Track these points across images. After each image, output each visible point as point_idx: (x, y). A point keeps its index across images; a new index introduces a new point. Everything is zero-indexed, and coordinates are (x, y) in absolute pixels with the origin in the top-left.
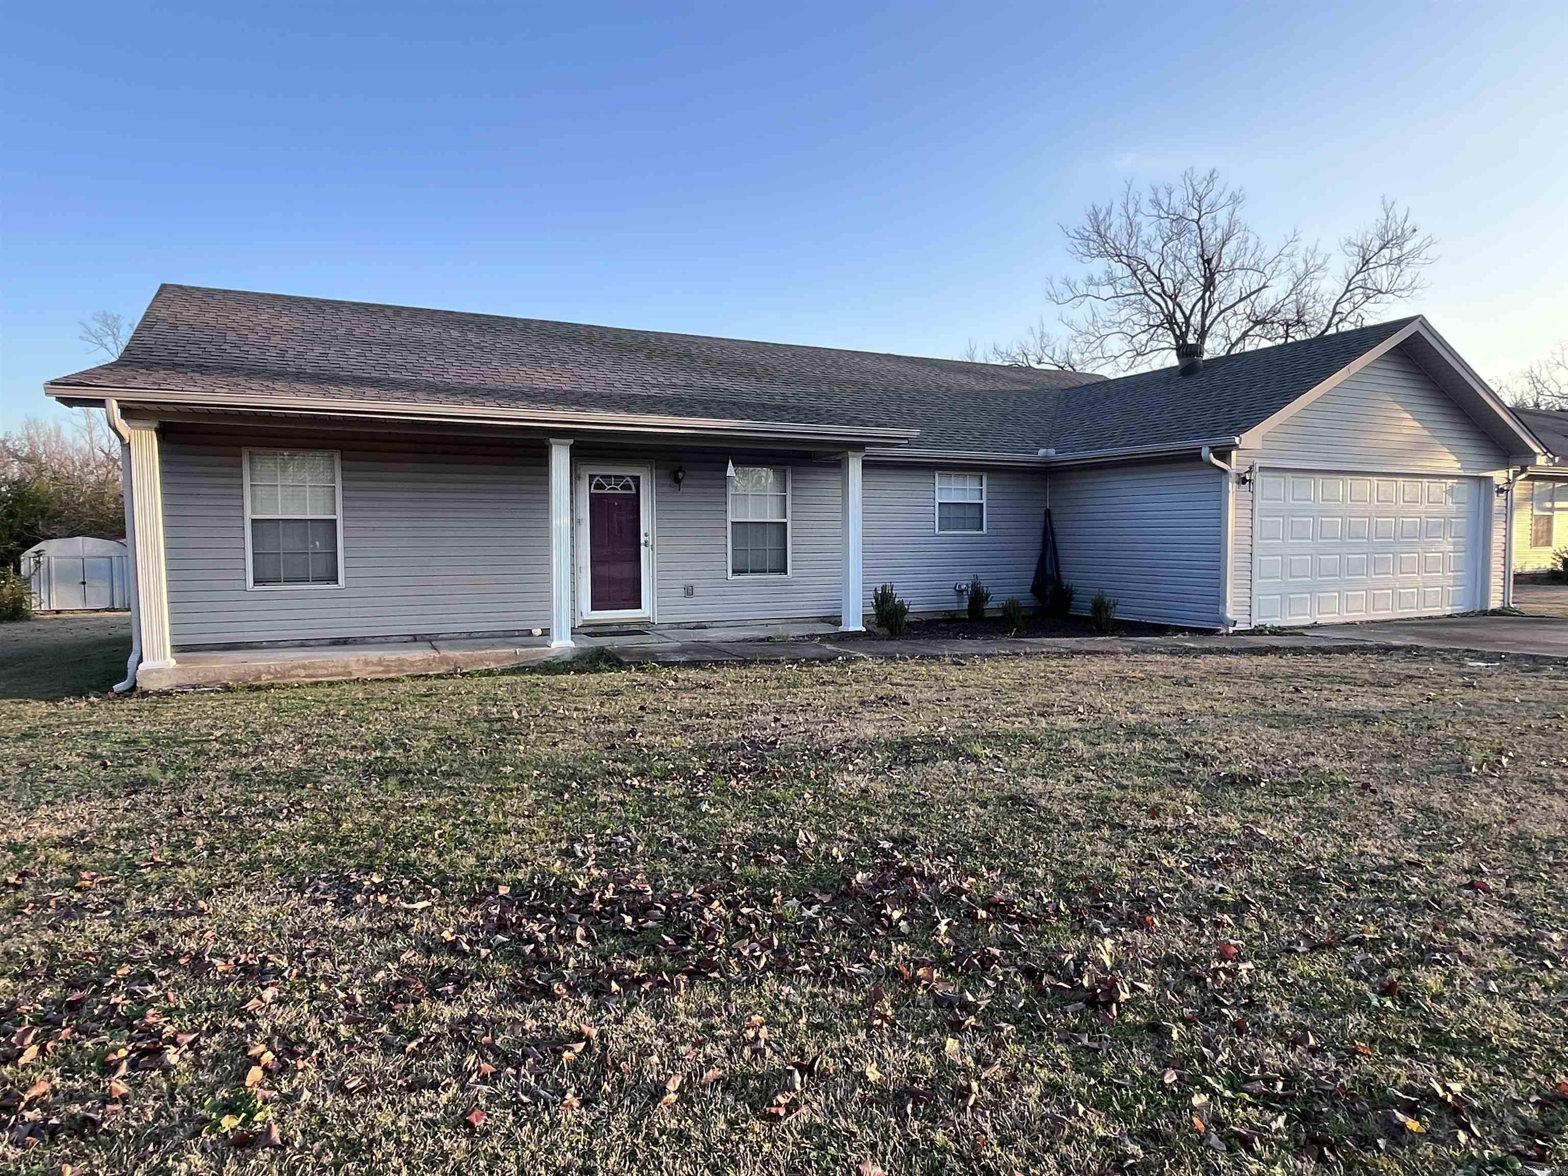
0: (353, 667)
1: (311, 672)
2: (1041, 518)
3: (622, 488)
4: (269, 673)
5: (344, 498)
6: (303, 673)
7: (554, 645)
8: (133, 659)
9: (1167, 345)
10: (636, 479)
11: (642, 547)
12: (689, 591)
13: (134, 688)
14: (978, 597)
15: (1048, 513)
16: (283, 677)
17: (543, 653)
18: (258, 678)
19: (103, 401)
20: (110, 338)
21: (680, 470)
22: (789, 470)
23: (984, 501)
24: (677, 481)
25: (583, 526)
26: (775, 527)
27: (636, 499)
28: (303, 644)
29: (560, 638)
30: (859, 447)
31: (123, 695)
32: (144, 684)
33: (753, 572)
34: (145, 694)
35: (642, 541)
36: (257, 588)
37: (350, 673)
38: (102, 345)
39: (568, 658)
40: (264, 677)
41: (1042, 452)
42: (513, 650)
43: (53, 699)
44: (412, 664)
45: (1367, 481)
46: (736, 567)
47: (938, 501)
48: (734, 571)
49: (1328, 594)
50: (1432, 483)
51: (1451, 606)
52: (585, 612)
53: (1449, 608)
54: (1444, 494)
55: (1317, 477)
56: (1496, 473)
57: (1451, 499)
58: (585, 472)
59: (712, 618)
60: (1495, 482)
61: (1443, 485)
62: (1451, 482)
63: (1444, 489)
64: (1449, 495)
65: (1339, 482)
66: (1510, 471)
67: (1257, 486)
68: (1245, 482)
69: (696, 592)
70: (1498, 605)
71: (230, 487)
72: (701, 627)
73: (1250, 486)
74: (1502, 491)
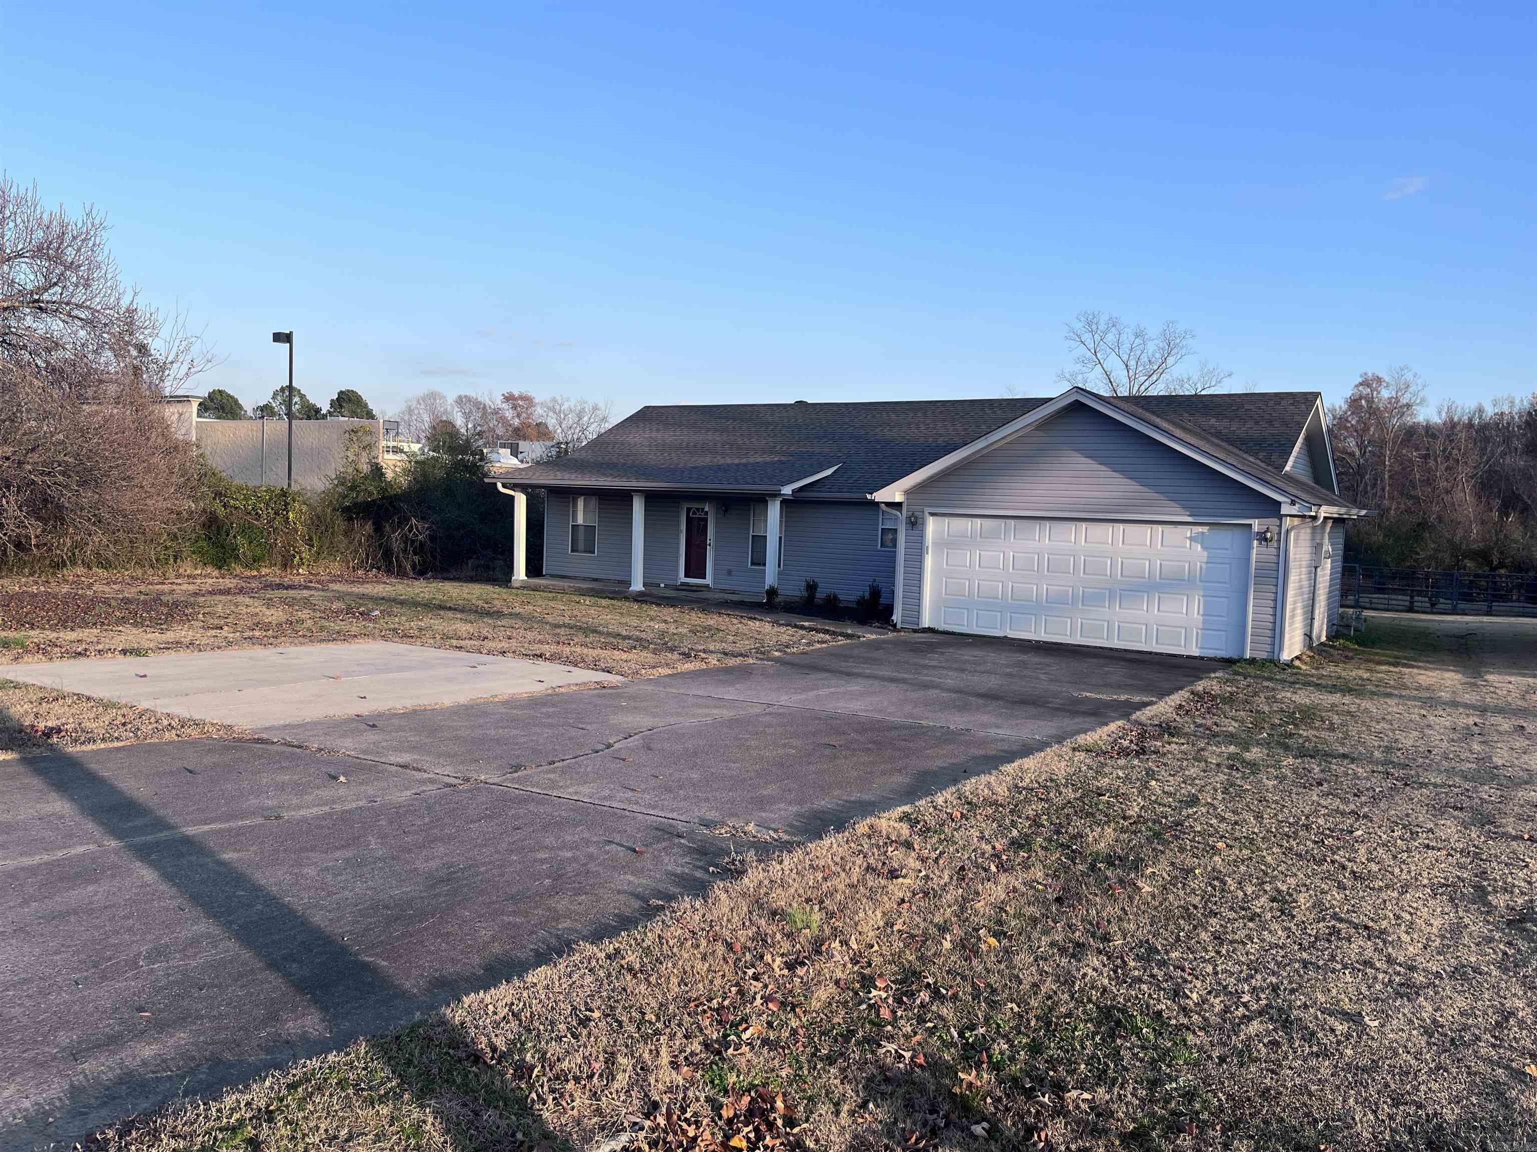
3: (702, 515)
5: (600, 517)
7: (632, 588)
10: (707, 511)
11: (708, 547)
12: (730, 573)
17: (626, 591)
19: (496, 484)
21: (724, 505)
24: (724, 511)
25: (682, 535)
28: (584, 579)
29: (635, 586)
30: (773, 496)
33: (763, 565)
34: (513, 588)
35: (708, 543)
36: (571, 553)
39: (637, 596)
45: (1072, 526)
46: (755, 561)
47: (880, 527)
48: (752, 564)
49: (1023, 616)
50: (1168, 529)
51: (1201, 648)
52: (682, 578)
53: (1198, 650)
54: (1188, 542)
55: (1008, 521)
56: (1257, 521)
57: (1199, 546)
58: (686, 506)
59: (740, 588)
60: (1256, 529)
61: (1188, 531)
62: (1200, 529)
63: (1189, 535)
64: (1196, 542)
65: (1037, 525)
66: (1285, 520)
67: (938, 526)
68: (913, 523)
69: (733, 573)
70: (1261, 654)
71: (566, 511)
72: (732, 593)
73: (919, 526)
74: (1265, 539)
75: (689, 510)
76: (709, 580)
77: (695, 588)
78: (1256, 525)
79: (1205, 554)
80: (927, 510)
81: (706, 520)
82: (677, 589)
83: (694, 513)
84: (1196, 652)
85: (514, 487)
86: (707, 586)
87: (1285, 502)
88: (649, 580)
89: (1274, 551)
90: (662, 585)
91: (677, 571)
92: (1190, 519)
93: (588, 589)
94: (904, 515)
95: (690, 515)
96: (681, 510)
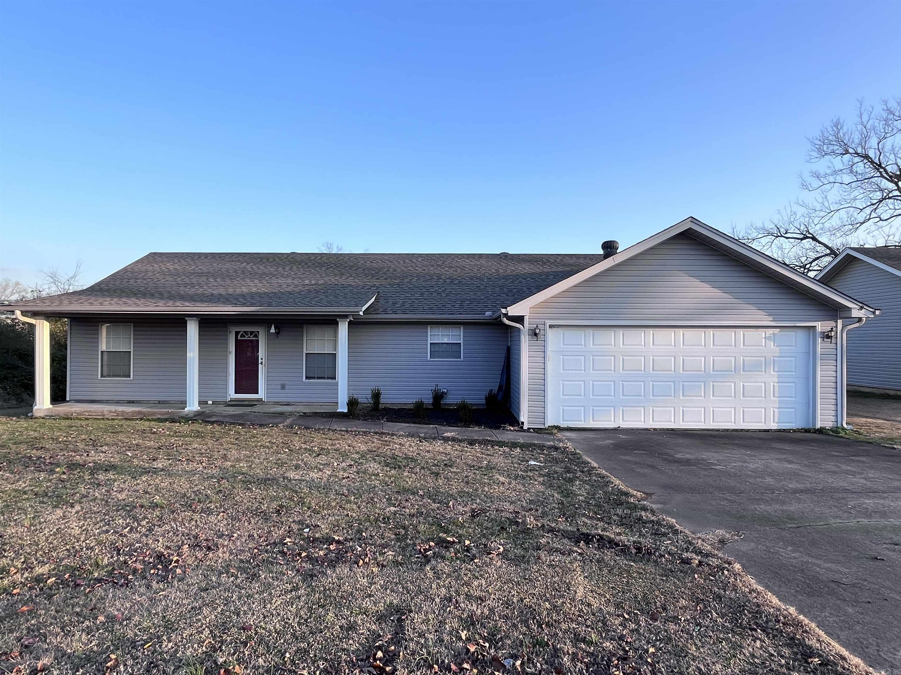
0: (105, 413)
1: (90, 414)
2: (505, 351)
3: (252, 337)
4: (76, 413)
5: (134, 343)
6: (87, 414)
7: (187, 409)
10: (258, 332)
11: (260, 365)
12: (283, 387)
15: (509, 349)
16: (80, 415)
17: (181, 412)
18: (72, 415)
19: (14, 311)
23: (461, 342)
26: (332, 355)
28: (118, 402)
29: (190, 406)
30: (345, 317)
32: (34, 414)
33: (328, 378)
34: (36, 418)
35: (260, 362)
36: (102, 379)
37: (104, 415)
39: (193, 414)
40: (74, 414)
42: (168, 410)
44: (127, 413)
45: (671, 332)
46: (308, 376)
47: (429, 342)
48: (307, 378)
49: (632, 408)
50: (748, 332)
51: (777, 423)
52: (232, 394)
53: (775, 424)
54: (764, 340)
55: (617, 330)
56: (820, 323)
57: (772, 343)
58: (233, 330)
59: (294, 400)
60: (819, 329)
61: (762, 333)
62: (770, 331)
63: (764, 336)
64: (770, 340)
65: (641, 333)
66: (840, 322)
67: (552, 336)
68: (536, 335)
69: (287, 387)
70: (829, 424)
71: (95, 338)
72: (288, 404)
73: (541, 337)
74: (828, 337)
75: (237, 333)
76: (262, 394)
77: (246, 403)
78: (821, 326)
79: (778, 349)
80: (549, 322)
81: (257, 341)
82: (229, 404)
83: (242, 336)
84: (773, 426)
85: (35, 314)
86: (260, 400)
87: (855, 308)
89: (833, 346)
90: (210, 402)
91: (226, 388)
92: (773, 324)
93: (134, 413)
94: (525, 329)
95: (239, 338)
96: (230, 332)
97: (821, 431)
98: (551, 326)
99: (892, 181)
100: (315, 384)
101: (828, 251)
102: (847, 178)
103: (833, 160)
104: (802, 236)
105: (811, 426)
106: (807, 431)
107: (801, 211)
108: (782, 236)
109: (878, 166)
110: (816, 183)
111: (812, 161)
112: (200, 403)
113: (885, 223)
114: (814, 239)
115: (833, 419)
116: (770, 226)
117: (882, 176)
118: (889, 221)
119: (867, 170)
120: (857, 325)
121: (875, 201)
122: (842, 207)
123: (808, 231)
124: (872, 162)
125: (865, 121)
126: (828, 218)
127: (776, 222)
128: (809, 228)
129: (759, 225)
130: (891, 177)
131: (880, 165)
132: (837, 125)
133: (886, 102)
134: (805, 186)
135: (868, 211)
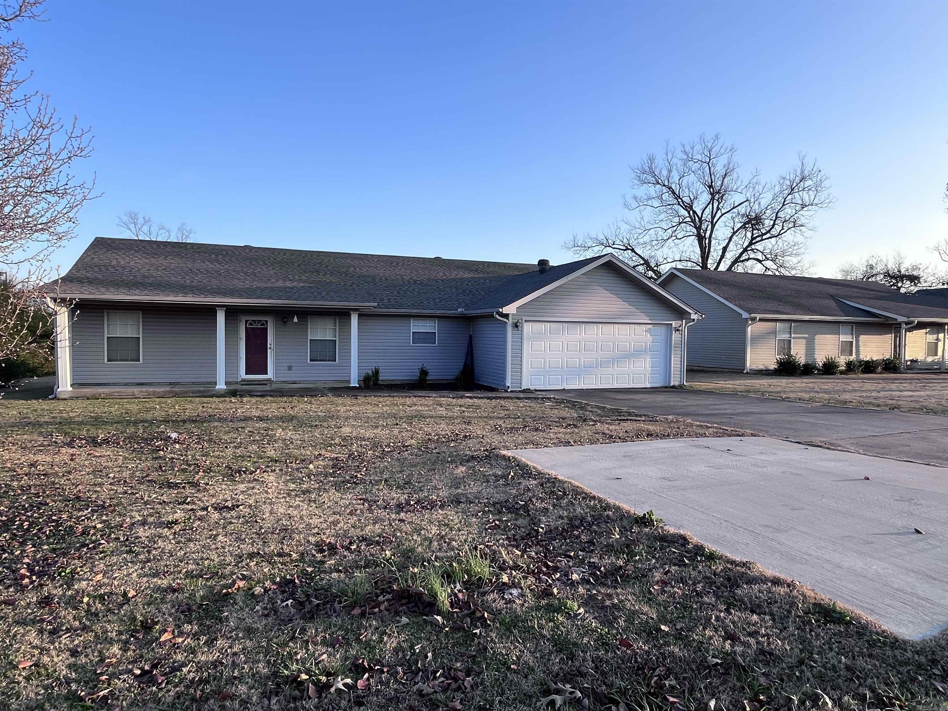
0: (136, 393)
1: (120, 394)
2: (468, 339)
3: (261, 325)
4: (104, 394)
5: (143, 329)
6: (116, 394)
7: (217, 387)
8: (56, 387)
9: (692, 234)
10: (267, 321)
11: (269, 350)
12: (290, 368)
13: (56, 397)
14: (424, 372)
15: (471, 337)
17: (212, 390)
18: (100, 396)
20: (133, 225)
21: (285, 318)
22: (337, 318)
23: (436, 331)
24: (285, 323)
25: (241, 341)
26: (331, 341)
27: (266, 329)
28: (126, 384)
29: (220, 385)
30: (355, 310)
31: (51, 399)
32: (59, 396)
33: (329, 360)
35: (269, 346)
36: (108, 363)
37: (133, 395)
38: (128, 228)
39: (222, 392)
41: (459, 310)
43: (27, 400)
44: (159, 393)
45: (595, 326)
46: (313, 358)
47: (412, 331)
48: (311, 360)
49: (573, 376)
50: (637, 327)
52: (244, 375)
54: (644, 331)
55: (564, 324)
56: (673, 322)
57: (649, 334)
58: (244, 319)
59: (300, 379)
60: (674, 326)
62: (649, 326)
63: (644, 329)
64: (648, 332)
65: (578, 326)
66: (684, 321)
67: (527, 328)
68: (517, 326)
69: (293, 368)
70: (677, 383)
71: (100, 324)
72: (295, 383)
73: (520, 328)
74: (678, 330)
75: (246, 321)
76: (270, 374)
77: (256, 382)
78: (674, 324)
79: (652, 338)
80: (525, 318)
82: (242, 384)
83: (252, 324)
86: (269, 380)
88: (230, 380)
89: (680, 336)
92: (650, 322)
93: (165, 392)
94: (510, 322)
95: (248, 326)
96: (240, 321)
97: (674, 387)
98: (526, 321)
99: (686, 210)
100: (319, 365)
101: (642, 262)
102: (656, 203)
103: (649, 189)
104: (624, 248)
105: (667, 385)
106: (666, 387)
107: (624, 228)
108: (610, 246)
109: (678, 197)
110: (635, 204)
111: (635, 187)
112: (226, 383)
113: (679, 241)
114: (633, 250)
115: (679, 380)
116: (601, 237)
117: (679, 204)
118: (683, 239)
119: (671, 199)
120: (692, 323)
121: (675, 224)
122: (653, 227)
123: (629, 244)
124: (674, 193)
125: (670, 158)
126: (643, 235)
127: (606, 234)
128: (631, 242)
129: (594, 236)
130: (686, 206)
131: (679, 197)
132: (651, 159)
133: (684, 146)
134: (626, 205)
135: (670, 231)
